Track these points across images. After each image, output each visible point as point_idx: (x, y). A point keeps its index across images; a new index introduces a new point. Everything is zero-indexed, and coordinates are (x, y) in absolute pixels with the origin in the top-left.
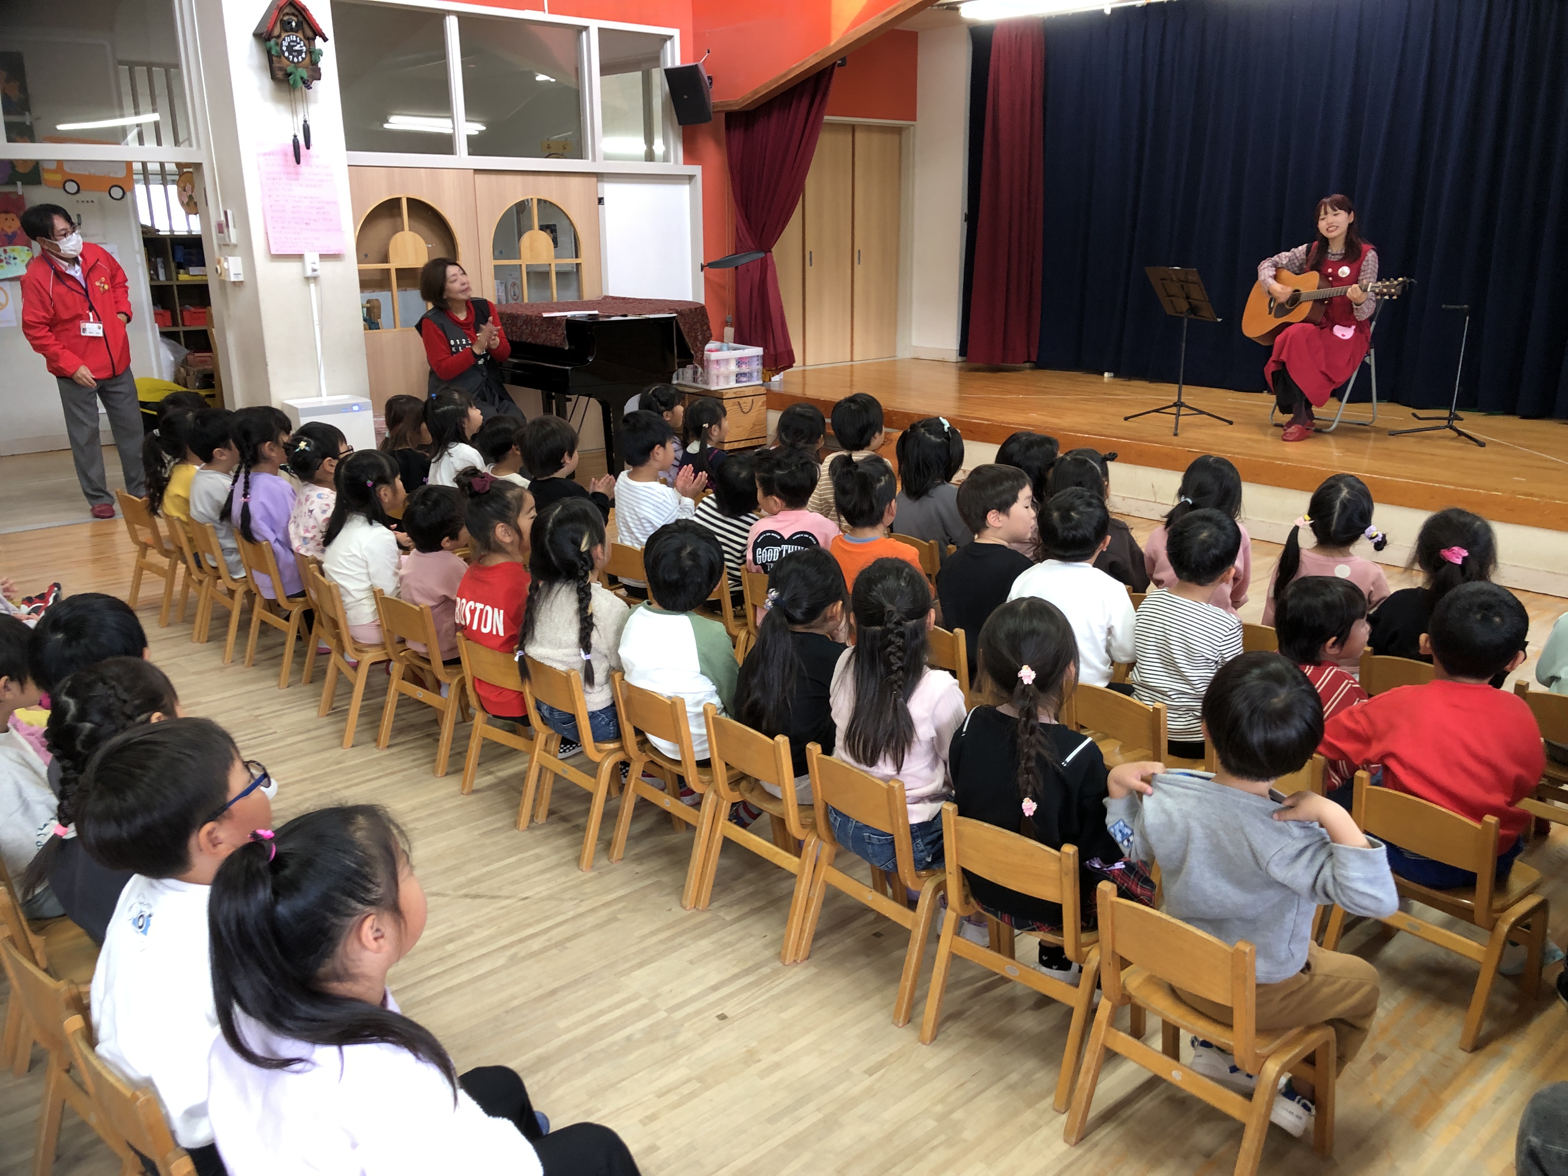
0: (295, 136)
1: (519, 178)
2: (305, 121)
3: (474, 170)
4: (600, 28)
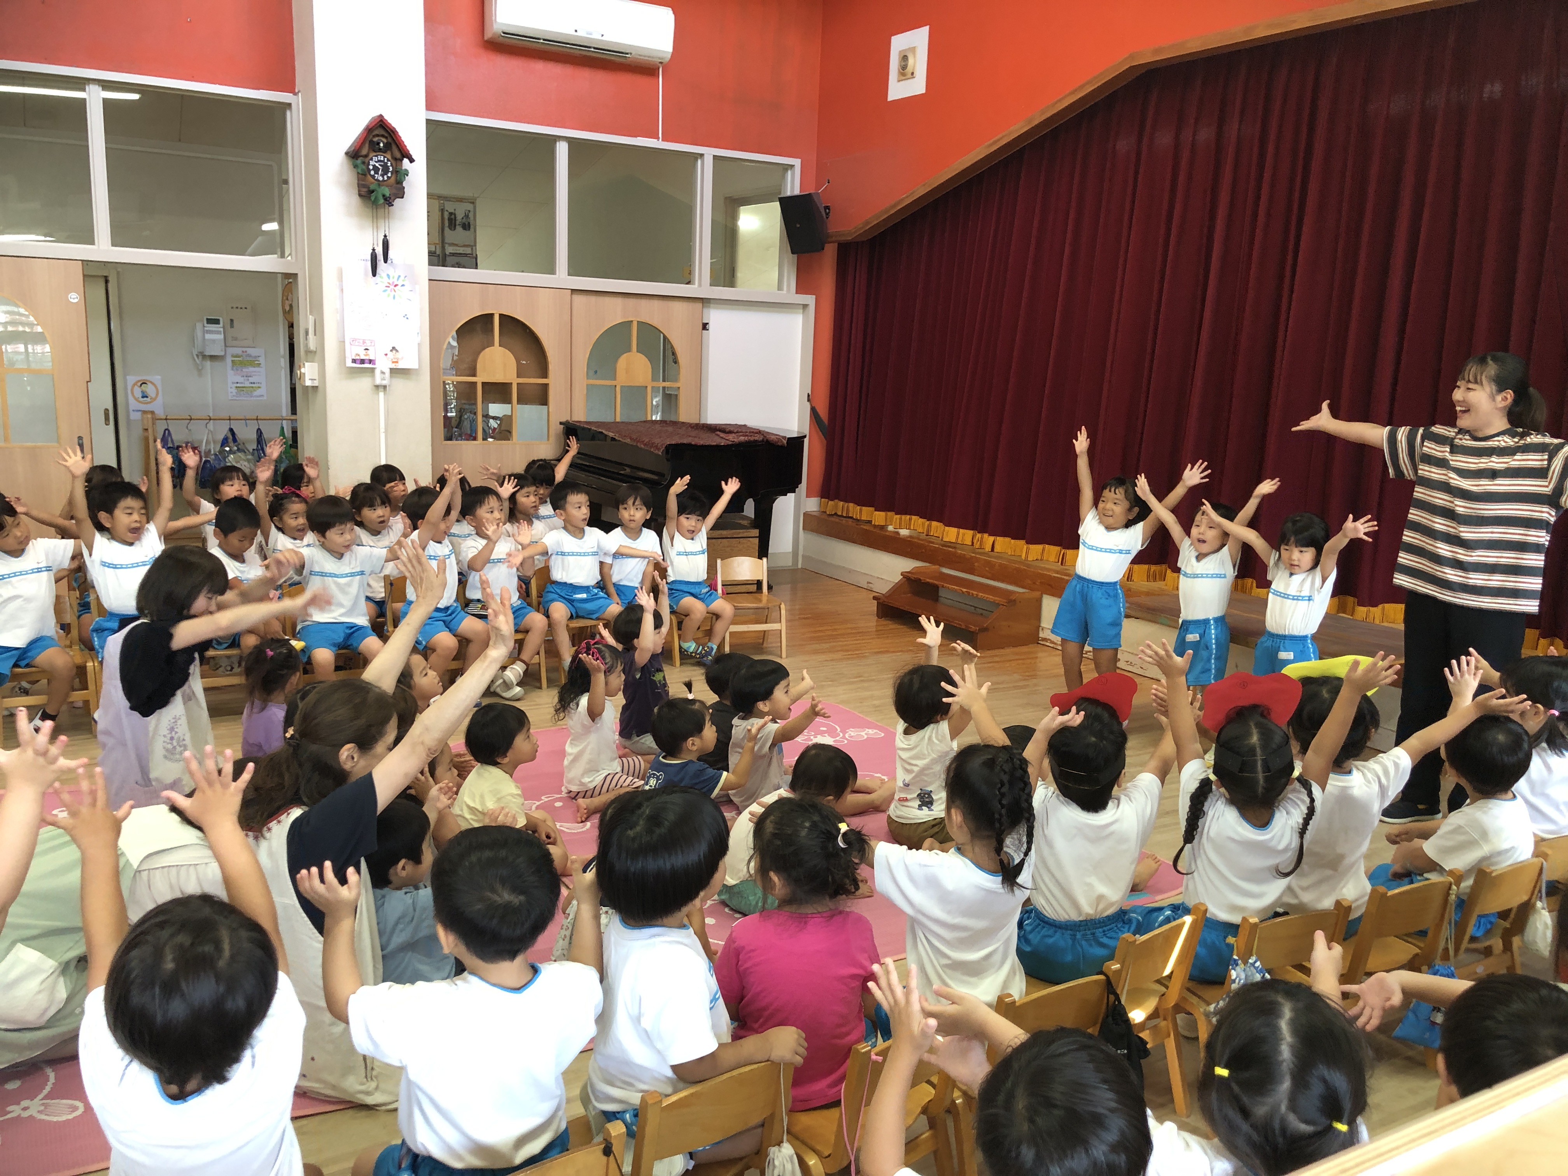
0: (374, 250)
1: (619, 301)
2: (385, 236)
3: (572, 290)
4: (714, 156)
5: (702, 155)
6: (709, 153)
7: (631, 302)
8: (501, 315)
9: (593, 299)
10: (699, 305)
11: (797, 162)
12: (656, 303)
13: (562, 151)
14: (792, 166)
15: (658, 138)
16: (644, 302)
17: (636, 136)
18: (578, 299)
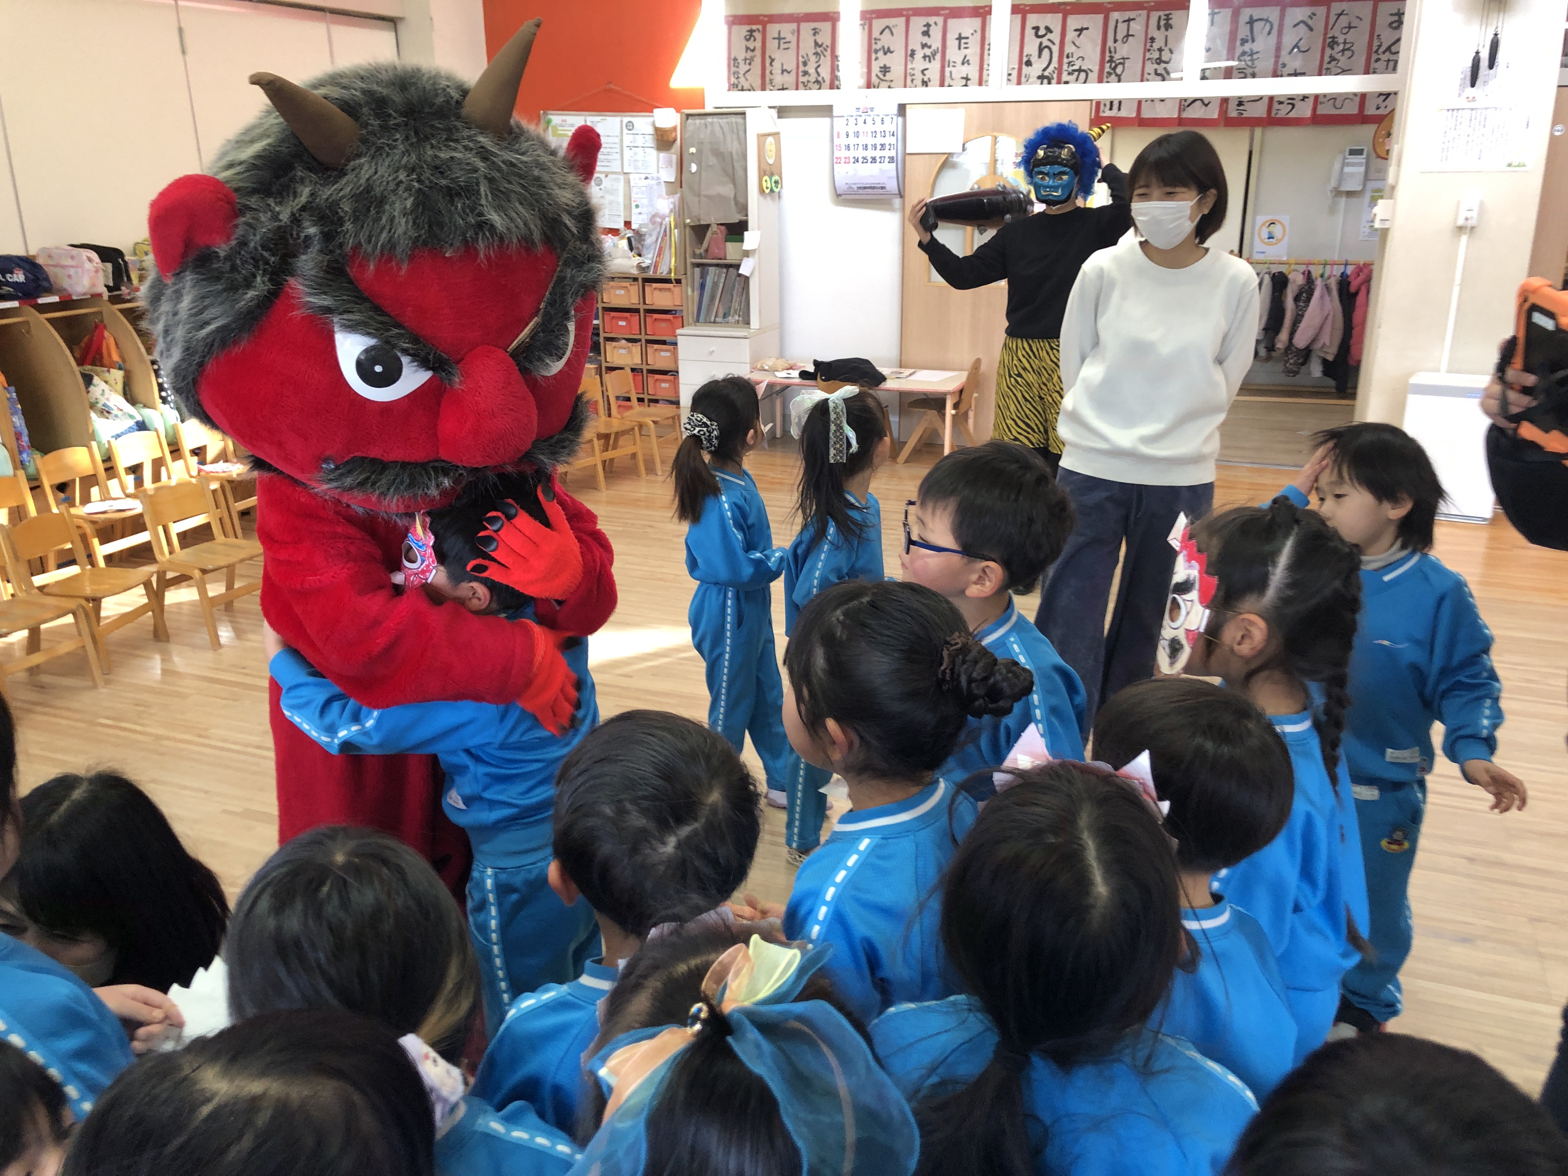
0: (1477, 53)
2: (1496, 35)
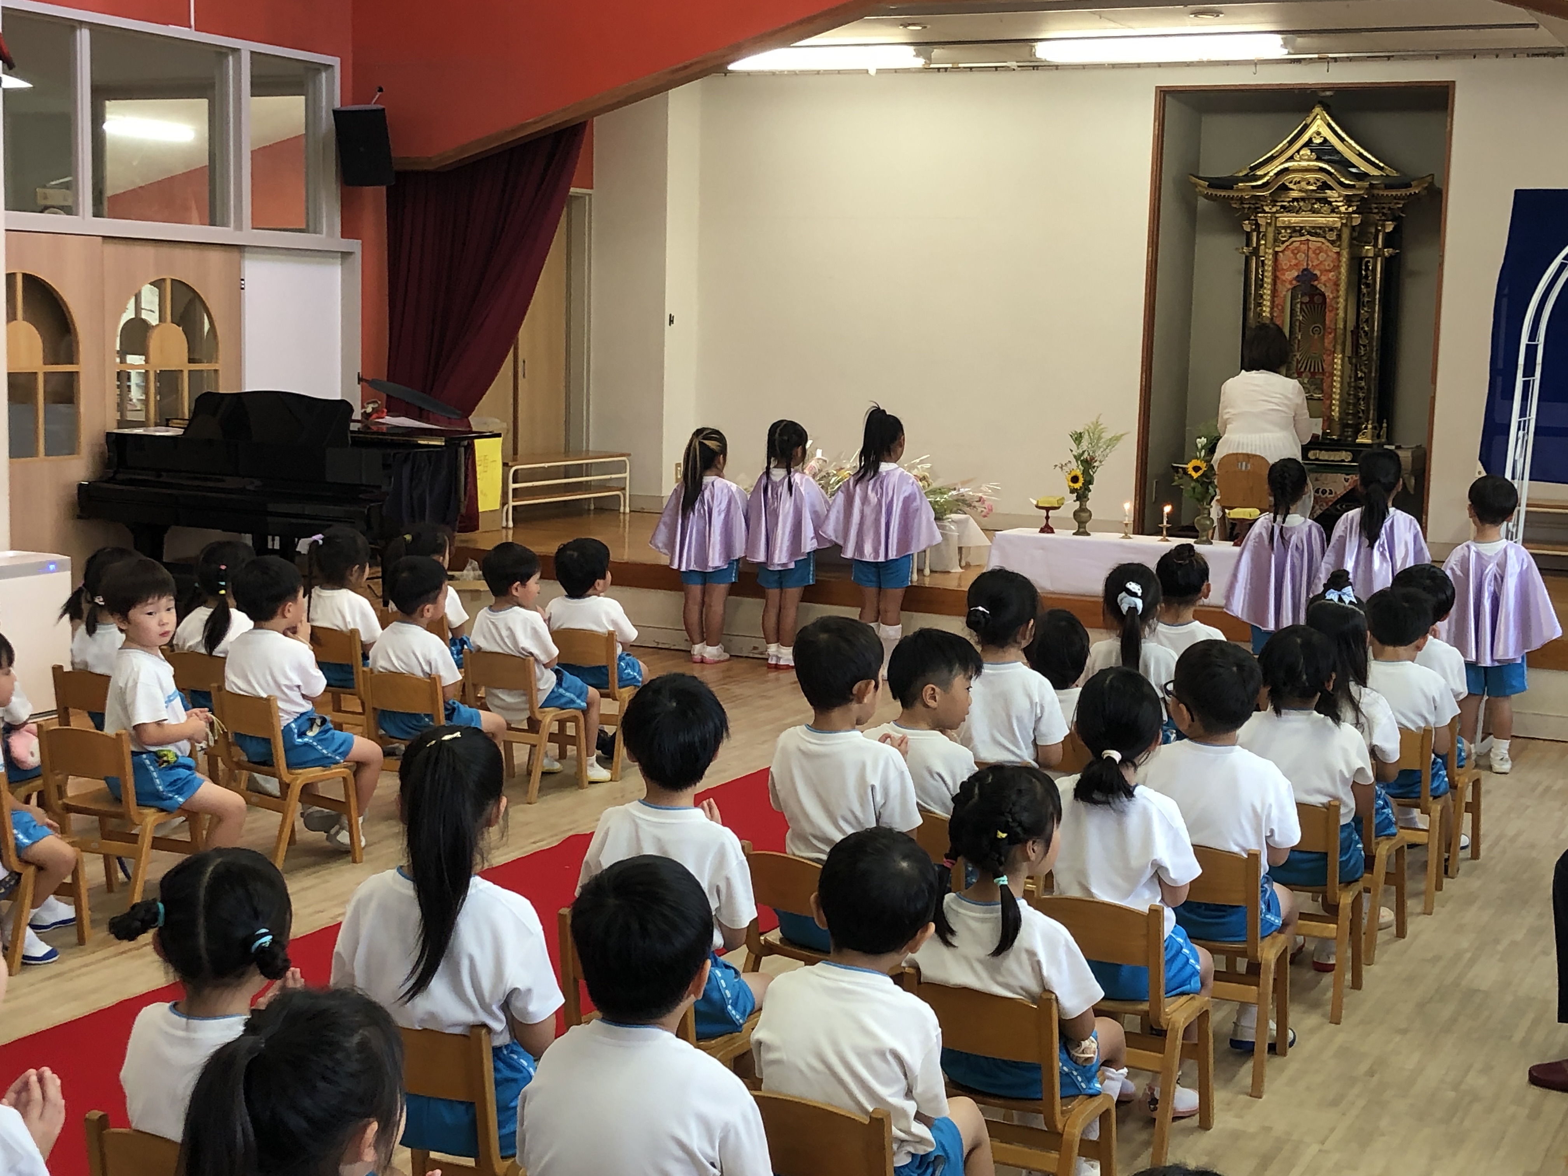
1: (150, 251)
3: (104, 237)
4: (252, 52)
5: (235, 51)
6: (246, 47)
7: (165, 250)
8: (25, 276)
9: (122, 248)
10: (235, 254)
11: (335, 61)
12: (191, 254)
13: (84, 37)
14: (329, 67)
15: (190, 27)
16: (178, 253)
17: (167, 24)
18: (110, 249)
